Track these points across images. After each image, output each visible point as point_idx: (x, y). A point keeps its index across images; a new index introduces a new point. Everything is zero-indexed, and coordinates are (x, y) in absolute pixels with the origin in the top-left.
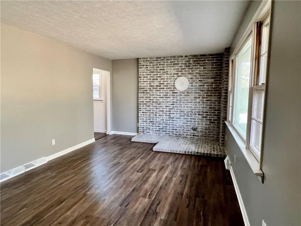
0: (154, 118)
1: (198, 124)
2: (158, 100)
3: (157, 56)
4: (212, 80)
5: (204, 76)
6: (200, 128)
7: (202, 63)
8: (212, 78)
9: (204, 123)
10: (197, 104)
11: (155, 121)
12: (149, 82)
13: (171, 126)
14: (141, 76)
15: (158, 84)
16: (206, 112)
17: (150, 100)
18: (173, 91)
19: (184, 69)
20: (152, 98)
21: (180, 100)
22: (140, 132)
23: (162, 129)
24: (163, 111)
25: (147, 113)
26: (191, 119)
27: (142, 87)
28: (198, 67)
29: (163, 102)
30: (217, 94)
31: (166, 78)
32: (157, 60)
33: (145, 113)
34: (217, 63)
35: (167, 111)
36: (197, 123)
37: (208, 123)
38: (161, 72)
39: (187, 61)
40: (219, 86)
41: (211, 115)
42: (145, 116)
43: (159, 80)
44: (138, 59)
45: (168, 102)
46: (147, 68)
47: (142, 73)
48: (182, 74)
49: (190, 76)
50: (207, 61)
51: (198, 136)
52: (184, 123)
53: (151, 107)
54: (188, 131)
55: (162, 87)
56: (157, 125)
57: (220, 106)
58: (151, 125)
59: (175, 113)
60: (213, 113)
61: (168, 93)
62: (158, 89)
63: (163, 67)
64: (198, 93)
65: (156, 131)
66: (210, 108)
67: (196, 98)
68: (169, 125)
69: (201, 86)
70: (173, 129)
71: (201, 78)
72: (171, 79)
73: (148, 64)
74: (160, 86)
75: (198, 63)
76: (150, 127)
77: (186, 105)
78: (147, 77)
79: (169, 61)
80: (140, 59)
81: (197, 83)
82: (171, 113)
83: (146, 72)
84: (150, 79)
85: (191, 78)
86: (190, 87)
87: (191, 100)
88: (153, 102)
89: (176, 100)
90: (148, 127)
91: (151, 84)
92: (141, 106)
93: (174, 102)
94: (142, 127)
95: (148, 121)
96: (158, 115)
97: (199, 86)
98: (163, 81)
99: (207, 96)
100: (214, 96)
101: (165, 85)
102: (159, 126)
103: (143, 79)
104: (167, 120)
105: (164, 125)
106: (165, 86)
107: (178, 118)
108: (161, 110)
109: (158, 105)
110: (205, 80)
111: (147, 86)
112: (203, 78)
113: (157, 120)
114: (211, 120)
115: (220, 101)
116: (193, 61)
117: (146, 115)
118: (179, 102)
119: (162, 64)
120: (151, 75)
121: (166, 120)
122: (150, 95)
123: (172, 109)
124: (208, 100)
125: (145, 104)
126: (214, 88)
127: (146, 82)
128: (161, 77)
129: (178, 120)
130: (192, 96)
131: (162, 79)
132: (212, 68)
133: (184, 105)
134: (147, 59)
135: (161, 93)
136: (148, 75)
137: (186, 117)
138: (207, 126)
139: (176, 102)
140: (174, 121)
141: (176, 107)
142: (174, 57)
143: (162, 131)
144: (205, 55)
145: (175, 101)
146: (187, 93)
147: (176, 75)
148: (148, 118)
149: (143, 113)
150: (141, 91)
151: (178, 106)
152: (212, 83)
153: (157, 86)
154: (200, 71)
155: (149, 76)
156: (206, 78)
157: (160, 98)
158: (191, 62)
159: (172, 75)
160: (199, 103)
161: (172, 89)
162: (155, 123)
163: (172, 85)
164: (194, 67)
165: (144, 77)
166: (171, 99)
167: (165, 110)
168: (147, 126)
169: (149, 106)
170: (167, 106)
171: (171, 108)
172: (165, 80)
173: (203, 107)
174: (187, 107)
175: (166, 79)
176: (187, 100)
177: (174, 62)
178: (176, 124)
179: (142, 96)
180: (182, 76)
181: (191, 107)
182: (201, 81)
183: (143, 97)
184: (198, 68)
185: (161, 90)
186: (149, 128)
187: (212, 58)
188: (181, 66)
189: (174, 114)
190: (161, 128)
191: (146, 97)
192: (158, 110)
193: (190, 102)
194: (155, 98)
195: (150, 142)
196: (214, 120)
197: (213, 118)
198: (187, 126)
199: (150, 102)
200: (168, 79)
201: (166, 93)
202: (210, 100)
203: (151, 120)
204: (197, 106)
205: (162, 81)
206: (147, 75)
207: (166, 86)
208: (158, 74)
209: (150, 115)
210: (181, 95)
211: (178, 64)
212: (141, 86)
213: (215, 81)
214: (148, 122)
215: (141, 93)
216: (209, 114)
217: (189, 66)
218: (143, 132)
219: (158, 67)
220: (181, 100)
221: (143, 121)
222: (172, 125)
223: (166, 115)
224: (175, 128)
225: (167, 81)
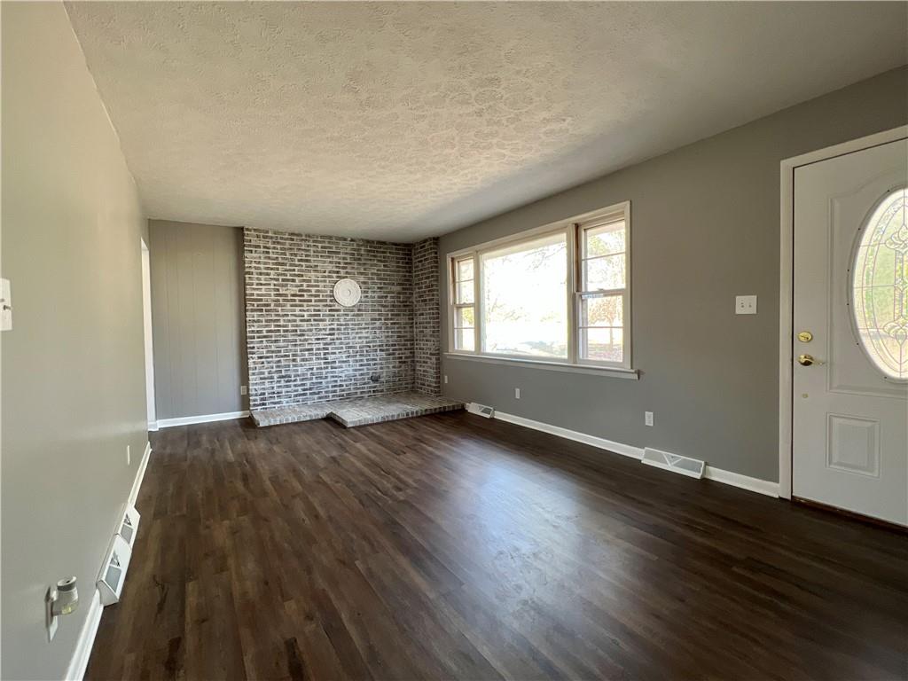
0: (289, 366)
1: (381, 368)
2: (297, 326)
3: (291, 231)
4: (398, 288)
5: (386, 279)
6: (384, 374)
7: (380, 257)
8: (399, 284)
9: (391, 366)
10: (378, 331)
11: (293, 374)
12: (275, 285)
13: (329, 380)
14: (253, 270)
15: (295, 290)
16: (392, 345)
17: (279, 326)
18: (330, 306)
19: (350, 263)
20: (282, 323)
21: (346, 325)
22: (255, 405)
23: (310, 389)
24: (312, 349)
25: (272, 357)
26: (367, 360)
27: (255, 297)
28: (375, 262)
29: (311, 330)
30: (408, 313)
31: (313, 278)
32: (293, 240)
33: (267, 357)
34: (405, 259)
35: (319, 349)
36: (379, 367)
37: (397, 364)
38: (302, 266)
39: (355, 250)
40: (409, 298)
41: (401, 349)
42: (266, 365)
43: (297, 283)
44: (239, 232)
45: (320, 330)
46: (268, 253)
47: (254, 265)
48: (347, 273)
49: (362, 279)
50: (388, 255)
51: (382, 391)
52: (356, 370)
53: (281, 344)
54: (364, 384)
55: (306, 298)
56: (299, 383)
57: (413, 332)
58: (283, 383)
59: (337, 351)
60: (404, 345)
61: (319, 311)
62: (297, 303)
63: (306, 256)
64: (378, 310)
65: (296, 396)
66: (398, 337)
67: (375, 319)
68: (326, 377)
69: (382, 297)
70: (335, 386)
71: (381, 284)
72: (325, 281)
73: (270, 245)
74: (303, 296)
75: (374, 256)
76: (280, 390)
77: (357, 333)
78: (268, 274)
79: (320, 245)
80: (248, 229)
81: (374, 292)
82: (328, 353)
83: (265, 263)
84: (277, 280)
85: (364, 283)
86: (363, 299)
87: (366, 324)
88: (287, 331)
89: (338, 325)
90: (276, 390)
91: (278, 290)
92: (254, 343)
93: (333, 329)
94: (259, 392)
95: (276, 376)
96: (298, 359)
97: (379, 297)
98: (308, 286)
99: (392, 315)
100: (404, 315)
101: (313, 293)
102: (304, 385)
103: (259, 279)
104: (321, 368)
105: (314, 381)
106: (312, 295)
107: (344, 362)
108: (307, 347)
109: (298, 338)
110: (387, 288)
111: (270, 295)
112: (385, 284)
113: (297, 371)
114: (401, 358)
115: (412, 323)
116: (365, 250)
117: (269, 362)
118: (345, 329)
119: (303, 248)
120: (278, 269)
121: (317, 369)
122: (276, 315)
123: (331, 344)
124: (394, 323)
125: (265, 337)
126: (403, 302)
127: (265, 285)
128: (302, 276)
129: (344, 365)
130: (367, 317)
131: (304, 281)
132: (398, 267)
133: (354, 335)
134: (267, 232)
135: (304, 311)
136: (272, 269)
137: (358, 358)
138: (396, 370)
139: (338, 329)
140: (336, 368)
141: (337, 339)
142: (330, 237)
143: (311, 394)
144: (384, 243)
145: (335, 327)
146: (358, 310)
147: (335, 275)
148: (275, 369)
149: (261, 358)
150: (253, 305)
151: (343, 336)
152: (399, 293)
153: (293, 295)
154: (378, 270)
155: (272, 272)
156: (389, 284)
157: (301, 321)
158: (362, 252)
159: (327, 274)
160: (381, 328)
161: (329, 303)
162: (293, 379)
163: (328, 293)
164: (369, 262)
165: (261, 274)
166: (327, 323)
167: (314, 347)
168: (273, 388)
169: (276, 341)
170: (318, 339)
171: (328, 341)
172: (313, 283)
173: (388, 337)
174: (360, 338)
175: (315, 281)
176: (359, 324)
177: (330, 248)
178: (340, 375)
179: (255, 319)
180: (347, 277)
181: (367, 338)
182: (381, 288)
183: (258, 321)
184: (376, 265)
185: (305, 304)
186: (278, 393)
187: (396, 249)
188: (344, 259)
189: (335, 353)
190: (308, 387)
191: (266, 321)
192: (298, 348)
193: (365, 328)
194: (289, 321)
196: (406, 358)
197: (404, 353)
198: (362, 374)
199: (279, 331)
200: (318, 281)
201: (315, 310)
202: (398, 323)
203: (283, 374)
204: (377, 335)
205: (305, 284)
206: (267, 268)
207: (316, 296)
208: (294, 270)
209: (279, 361)
210: (347, 315)
211: (339, 253)
212: (253, 295)
213: (403, 289)
214: (276, 380)
215: (252, 310)
216: (397, 347)
217: (359, 259)
218: (264, 404)
219: (296, 255)
220: (348, 325)
221: (261, 379)
222: (333, 377)
223: (318, 359)
224: (339, 383)
225: (318, 286)
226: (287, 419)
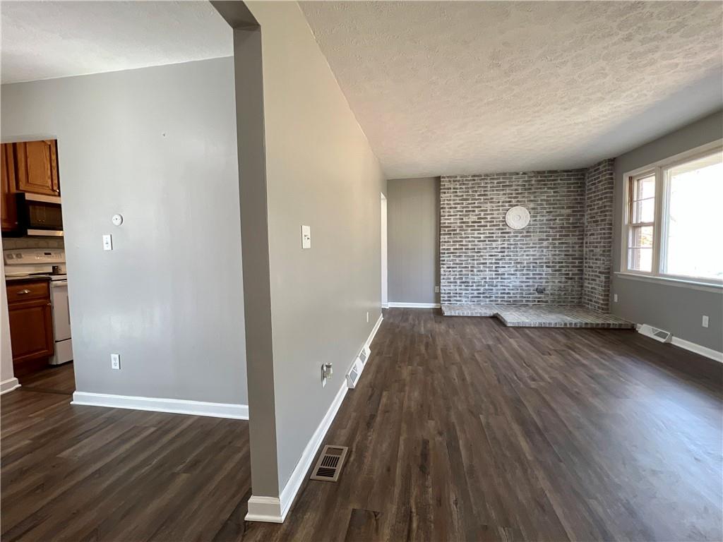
0: (468, 275)
1: (547, 282)
2: (475, 245)
3: (473, 173)
4: (569, 211)
5: (556, 204)
6: (550, 288)
7: (551, 184)
8: (569, 208)
9: (557, 281)
10: (545, 250)
11: (471, 281)
12: (460, 215)
13: (499, 287)
14: (445, 206)
15: (475, 218)
16: (559, 263)
17: (462, 245)
18: (502, 229)
19: (521, 193)
20: (464, 243)
21: (515, 244)
22: (443, 300)
23: (484, 293)
24: (486, 263)
25: (456, 267)
26: (534, 274)
27: (447, 225)
28: (546, 190)
29: (486, 249)
30: (577, 233)
31: (489, 208)
32: (474, 180)
33: (453, 268)
34: (577, 183)
35: (491, 263)
36: (544, 280)
37: (563, 280)
38: (481, 199)
39: (526, 181)
40: (579, 219)
41: (568, 267)
42: (452, 273)
43: (477, 213)
44: (438, 179)
45: (493, 248)
46: (456, 192)
47: (446, 202)
48: (518, 201)
49: (532, 205)
50: (559, 181)
51: (547, 302)
52: (523, 282)
53: (463, 258)
54: (530, 294)
55: (483, 224)
56: (475, 288)
57: (582, 251)
58: (463, 287)
59: (506, 266)
60: (572, 263)
61: (493, 233)
62: (476, 228)
63: (485, 191)
64: (546, 232)
65: (472, 297)
66: (566, 255)
67: (543, 240)
68: (496, 286)
69: (551, 220)
70: (504, 293)
71: (550, 208)
72: (499, 210)
73: (458, 186)
74: (480, 222)
75: (545, 185)
76: (461, 292)
77: (525, 251)
78: (456, 208)
79: (496, 181)
80: (444, 177)
81: (543, 216)
82: (499, 267)
83: (454, 200)
84: (462, 211)
85: (533, 209)
86: (532, 223)
87: (534, 244)
88: (468, 249)
89: (508, 245)
90: (458, 291)
91: (462, 219)
92: (445, 257)
93: (504, 248)
94: (447, 292)
95: (458, 281)
96: (475, 270)
97: (547, 220)
98: (485, 215)
99: (560, 236)
100: (573, 235)
101: (489, 220)
102: (478, 290)
103: (449, 212)
104: (493, 279)
105: (487, 287)
106: (487, 222)
107: (512, 274)
108: (482, 261)
109: (476, 254)
110: (556, 212)
111: (456, 223)
112: (554, 208)
113: (474, 279)
114: (568, 274)
115: (582, 243)
116: (535, 181)
117: (454, 271)
118: (514, 248)
119: (482, 185)
120: (463, 204)
121: (490, 278)
122: (461, 238)
123: (501, 259)
124: (562, 243)
125: (452, 253)
126: (573, 223)
127: (453, 216)
128: (480, 207)
129: (512, 277)
130: (535, 238)
131: (482, 211)
132: (568, 192)
133: (522, 253)
134: (456, 177)
135: (481, 234)
136: (458, 204)
137: (525, 272)
138: (562, 285)
139: (508, 248)
140: (504, 279)
141: (507, 256)
142: (505, 174)
143: (484, 297)
144: (556, 172)
145: (506, 246)
146: (527, 232)
147: (507, 204)
148: (457, 277)
149: (448, 268)
150: (445, 231)
151: (511, 254)
152: (568, 216)
153: (473, 222)
154: (547, 197)
155: (459, 206)
156: (558, 208)
157: (479, 241)
158: (533, 182)
159: (500, 204)
160: (548, 247)
161: (501, 227)
162: (470, 284)
163: (501, 219)
164: (539, 190)
165: (451, 208)
166: (499, 243)
167: (488, 262)
168: (456, 290)
169: (460, 256)
170: (491, 256)
171: (499, 257)
172: (489, 212)
173: (555, 255)
174: (527, 255)
175: (491, 210)
176: (527, 244)
177: (504, 182)
178: (508, 284)
179: (446, 240)
180: (517, 205)
181: (534, 255)
182: (551, 212)
183: (448, 242)
184: (546, 192)
185: (482, 228)
186: (460, 294)
187: (568, 175)
188: (516, 190)
189: (504, 267)
190: (481, 291)
191: (454, 242)
192: (476, 262)
193: (532, 247)
194: (469, 241)
195: (479, 315)
196: (573, 274)
197: (571, 270)
198: (527, 286)
199: (462, 249)
200: (493, 210)
201: (489, 233)
202: (566, 243)
203: (464, 280)
204: (544, 253)
205: (482, 213)
206: (455, 204)
207: (491, 222)
208: (475, 203)
209: (461, 271)
210: (517, 236)
211: (511, 186)
212: (445, 223)
213: (573, 211)
214: (458, 284)
215: (444, 234)
216: (564, 264)
217: (530, 189)
218: (450, 301)
219: (476, 191)
220: (517, 244)
221: (448, 282)
222: (502, 286)
223: (491, 271)
224: (507, 291)
225: (492, 214)
226: (463, 313)
